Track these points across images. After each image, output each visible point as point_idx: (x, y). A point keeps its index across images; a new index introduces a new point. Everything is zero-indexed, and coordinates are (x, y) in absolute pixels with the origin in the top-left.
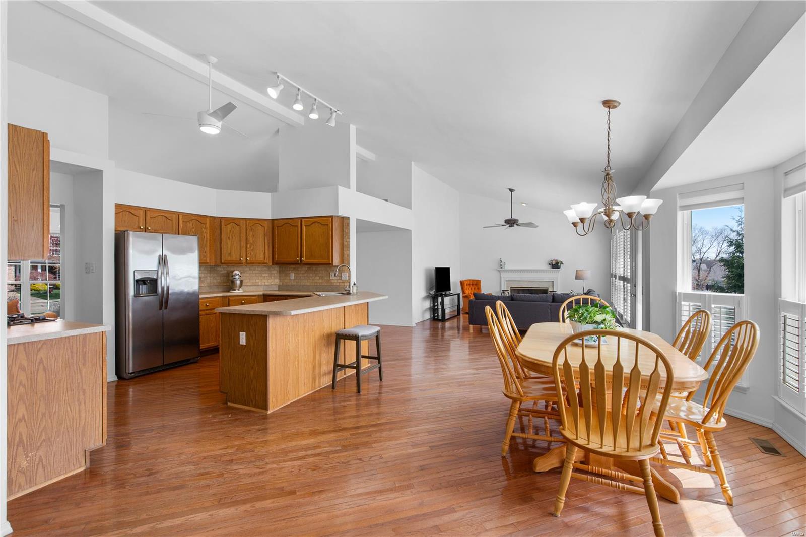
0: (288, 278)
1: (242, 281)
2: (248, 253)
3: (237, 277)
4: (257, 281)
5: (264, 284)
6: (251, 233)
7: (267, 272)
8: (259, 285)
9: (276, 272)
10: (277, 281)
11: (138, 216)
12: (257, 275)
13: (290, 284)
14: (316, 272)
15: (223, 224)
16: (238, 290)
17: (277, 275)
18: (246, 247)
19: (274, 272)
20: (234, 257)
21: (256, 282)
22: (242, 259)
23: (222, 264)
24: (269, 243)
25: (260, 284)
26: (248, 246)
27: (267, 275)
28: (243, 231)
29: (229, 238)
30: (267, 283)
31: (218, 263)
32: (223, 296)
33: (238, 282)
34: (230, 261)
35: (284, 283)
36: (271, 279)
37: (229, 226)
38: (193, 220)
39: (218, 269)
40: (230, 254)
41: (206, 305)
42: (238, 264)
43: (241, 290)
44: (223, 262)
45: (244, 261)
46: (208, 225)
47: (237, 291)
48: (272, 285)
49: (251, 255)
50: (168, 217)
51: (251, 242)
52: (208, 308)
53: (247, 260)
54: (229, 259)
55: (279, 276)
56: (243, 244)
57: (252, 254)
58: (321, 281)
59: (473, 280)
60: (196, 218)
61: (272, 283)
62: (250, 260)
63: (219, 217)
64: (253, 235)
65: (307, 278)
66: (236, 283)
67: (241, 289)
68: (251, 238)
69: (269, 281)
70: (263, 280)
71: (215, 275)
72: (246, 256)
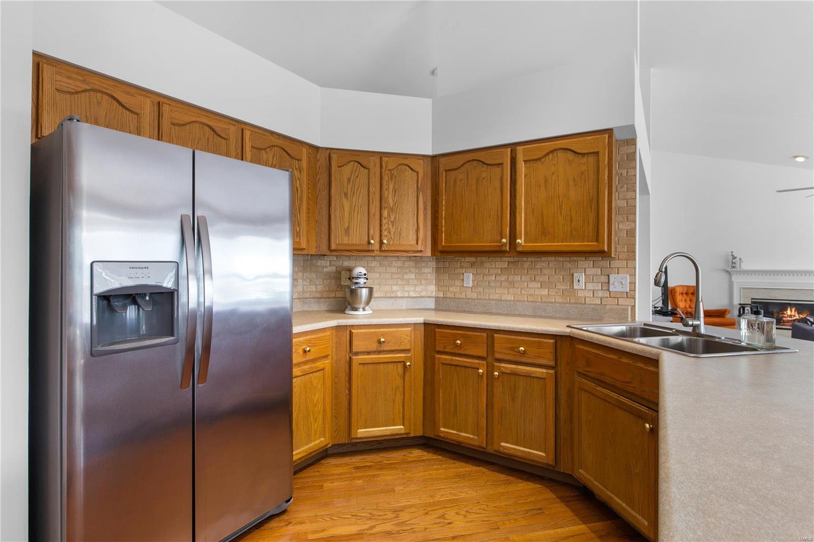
0: (458, 283)
1: (371, 290)
2: (384, 227)
3: (362, 281)
4: (395, 288)
5: (406, 295)
6: (391, 187)
7: (413, 270)
8: (397, 297)
9: (430, 270)
10: (432, 289)
11: (137, 114)
12: (395, 276)
13: (463, 296)
14: (531, 272)
15: (334, 164)
16: (364, 310)
17: (432, 277)
18: (381, 216)
19: (426, 270)
20: (357, 238)
21: (393, 292)
22: (372, 242)
23: (332, 251)
24: (425, 209)
25: (399, 294)
26: (385, 213)
27: (413, 276)
28: (375, 181)
29: (346, 195)
30: (412, 294)
31: (324, 249)
32: (338, 328)
33: (364, 292)
34: (349, 245)
35: (449, 295)
36: (421, 284)
37: (347, 170)
38: (273, 146)
39: (321, 263)
40: (347, 231)
41: (305, 352)
42: (363, 252)
43: (368, 311)
44: (333, 247)
45: (377, 247)
46: (304, 163)
47: (360, 312)
48: (421, 297)
49: (389, 233)
50: (217, 129)
51: (391, 204)
52: (309, 357)
53: (381, 243)
54: (346, 242)
55: (438, 280)
56: (375, 209)
57: (393, 230)
58: (545, 292)
59: (687, 286)
60: (280, 142)
61: (423, 294)
62: (389, 244)
63: (327, 149)
64: (395, 191)
65: (504, 284)
66: (361, 296)
67: (367, 308)
68: (390, 196)
69: (418, 288)
70: (407, 288)
71: (314, 275)
72: (381, 236)
